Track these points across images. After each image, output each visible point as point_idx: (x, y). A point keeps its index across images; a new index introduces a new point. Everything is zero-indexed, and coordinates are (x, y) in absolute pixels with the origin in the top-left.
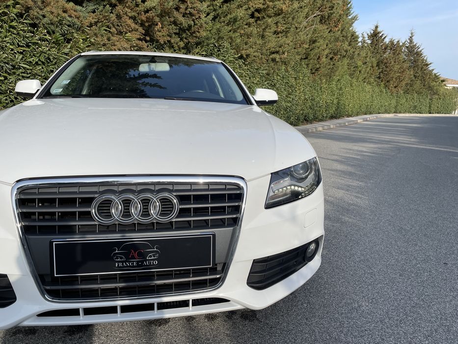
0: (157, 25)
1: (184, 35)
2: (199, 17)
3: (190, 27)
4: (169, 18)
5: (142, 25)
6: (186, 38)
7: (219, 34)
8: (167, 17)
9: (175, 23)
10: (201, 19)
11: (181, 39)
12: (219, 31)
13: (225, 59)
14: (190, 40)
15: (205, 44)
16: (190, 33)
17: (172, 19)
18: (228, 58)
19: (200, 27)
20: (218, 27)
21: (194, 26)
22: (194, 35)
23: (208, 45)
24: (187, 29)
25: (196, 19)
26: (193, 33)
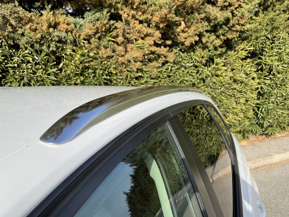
0: (180, 24)
1: (221, 32)
2: (240, 5)
3: (228, 20)
4: (199, 14)
5: (157, 27)
6: (223, 35)
7: (272, 24)
8: (197, 14)
9: (208, 20)
10: (242, 7)
11: (218, 37)
12: (273, 21)
13: (280, 51)
14: (228, 36)
15: (253, 38)
16: (228, 27)
17: (203, 16)
18: (285, 50)
19: (241, 18)
20: (271, 16)
21: (232, 18)
22: (233, 29)
23: (257, 39)
24: (224, 24)
25: (236, 8)
26: (232, 27)
